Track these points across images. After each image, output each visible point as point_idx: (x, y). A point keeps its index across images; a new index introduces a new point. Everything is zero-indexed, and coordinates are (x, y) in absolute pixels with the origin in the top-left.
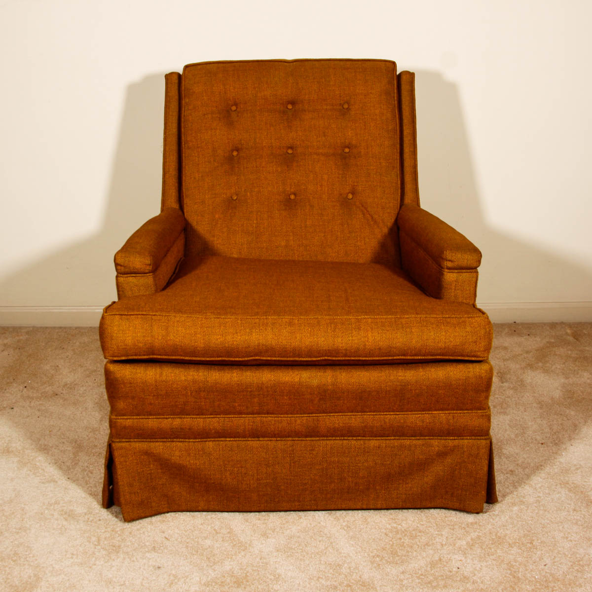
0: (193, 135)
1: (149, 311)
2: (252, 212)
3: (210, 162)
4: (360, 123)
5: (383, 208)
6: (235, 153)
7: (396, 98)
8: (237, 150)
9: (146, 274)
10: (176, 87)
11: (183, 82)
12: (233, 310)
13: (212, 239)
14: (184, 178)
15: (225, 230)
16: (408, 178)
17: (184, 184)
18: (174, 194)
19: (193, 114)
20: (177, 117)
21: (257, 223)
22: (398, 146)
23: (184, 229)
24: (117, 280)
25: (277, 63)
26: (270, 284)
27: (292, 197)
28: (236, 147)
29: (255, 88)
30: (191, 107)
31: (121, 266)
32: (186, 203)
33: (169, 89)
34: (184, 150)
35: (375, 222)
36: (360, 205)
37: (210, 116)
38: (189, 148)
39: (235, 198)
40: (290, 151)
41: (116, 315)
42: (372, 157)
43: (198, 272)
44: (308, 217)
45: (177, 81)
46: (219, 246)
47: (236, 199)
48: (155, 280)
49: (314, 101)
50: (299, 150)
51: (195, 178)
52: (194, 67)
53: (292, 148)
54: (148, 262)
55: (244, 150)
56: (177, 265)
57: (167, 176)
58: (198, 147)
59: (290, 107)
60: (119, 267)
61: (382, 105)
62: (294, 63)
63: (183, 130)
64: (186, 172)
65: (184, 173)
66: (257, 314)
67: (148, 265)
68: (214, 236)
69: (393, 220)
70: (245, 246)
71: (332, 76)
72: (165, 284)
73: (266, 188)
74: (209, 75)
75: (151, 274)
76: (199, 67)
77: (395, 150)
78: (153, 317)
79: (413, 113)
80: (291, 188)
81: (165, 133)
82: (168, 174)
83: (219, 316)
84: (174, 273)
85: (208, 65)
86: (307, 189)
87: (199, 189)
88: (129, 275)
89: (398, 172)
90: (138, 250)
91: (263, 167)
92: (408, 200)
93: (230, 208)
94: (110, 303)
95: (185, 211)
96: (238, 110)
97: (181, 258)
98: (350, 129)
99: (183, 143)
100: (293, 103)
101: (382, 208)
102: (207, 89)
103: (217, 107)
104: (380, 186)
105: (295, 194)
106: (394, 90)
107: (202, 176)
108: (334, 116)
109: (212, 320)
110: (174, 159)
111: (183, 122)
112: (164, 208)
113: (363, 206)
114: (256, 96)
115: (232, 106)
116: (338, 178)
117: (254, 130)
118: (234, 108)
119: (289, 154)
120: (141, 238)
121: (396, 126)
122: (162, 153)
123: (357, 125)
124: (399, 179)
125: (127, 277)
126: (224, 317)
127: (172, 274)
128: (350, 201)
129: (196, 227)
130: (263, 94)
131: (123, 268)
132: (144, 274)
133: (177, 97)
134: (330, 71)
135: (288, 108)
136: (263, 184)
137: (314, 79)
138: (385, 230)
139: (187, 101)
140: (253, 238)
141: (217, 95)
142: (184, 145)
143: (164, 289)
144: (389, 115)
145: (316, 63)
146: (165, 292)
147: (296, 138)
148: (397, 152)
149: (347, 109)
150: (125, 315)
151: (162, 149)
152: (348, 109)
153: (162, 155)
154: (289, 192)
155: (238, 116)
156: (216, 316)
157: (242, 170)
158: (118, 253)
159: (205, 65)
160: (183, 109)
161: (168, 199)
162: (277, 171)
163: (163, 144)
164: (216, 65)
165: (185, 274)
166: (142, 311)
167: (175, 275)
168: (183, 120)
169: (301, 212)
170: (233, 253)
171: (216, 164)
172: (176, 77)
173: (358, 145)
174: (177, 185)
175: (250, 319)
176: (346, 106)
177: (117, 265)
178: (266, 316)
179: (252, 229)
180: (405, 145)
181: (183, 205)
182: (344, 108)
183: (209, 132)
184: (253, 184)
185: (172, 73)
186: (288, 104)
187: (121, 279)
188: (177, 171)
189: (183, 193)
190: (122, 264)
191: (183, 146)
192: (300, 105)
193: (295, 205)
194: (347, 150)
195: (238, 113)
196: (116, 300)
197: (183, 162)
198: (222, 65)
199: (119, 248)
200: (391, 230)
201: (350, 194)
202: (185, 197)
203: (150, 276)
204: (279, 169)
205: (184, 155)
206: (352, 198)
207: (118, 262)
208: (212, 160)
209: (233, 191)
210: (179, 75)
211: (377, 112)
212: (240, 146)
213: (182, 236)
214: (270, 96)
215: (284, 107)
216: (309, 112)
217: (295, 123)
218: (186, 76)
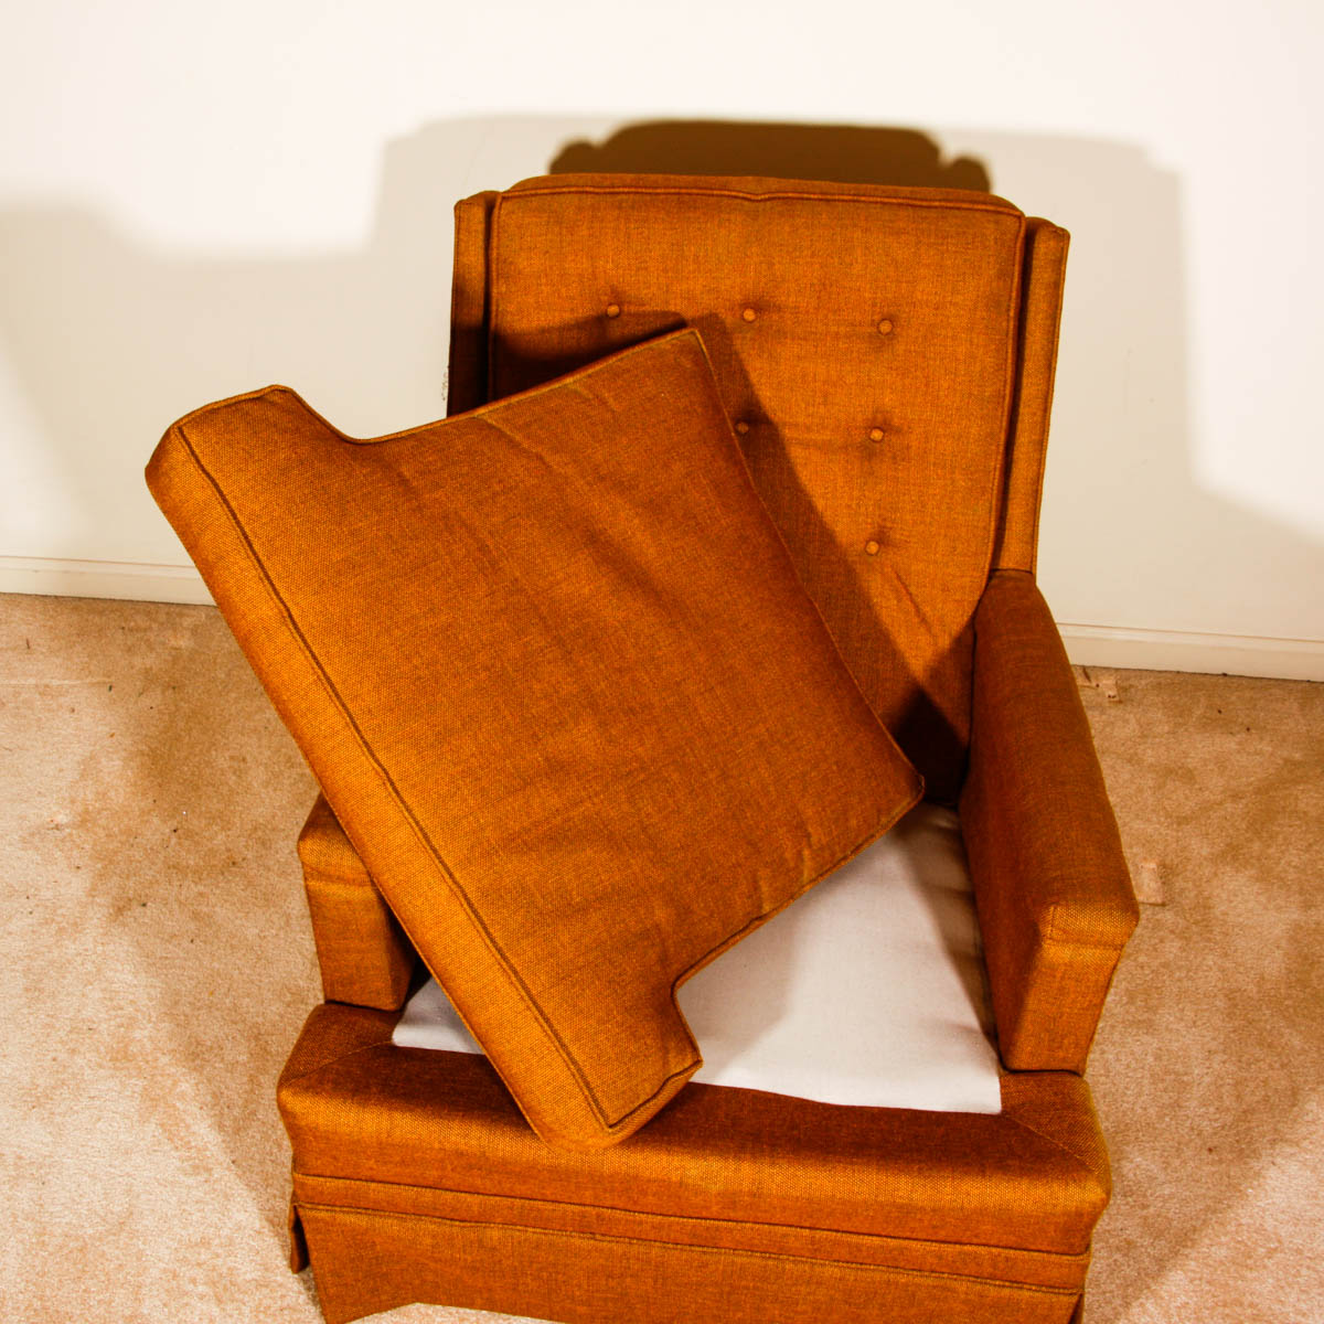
4: (917, 378)
5: (945, 589)
7: (1012, 314)
10: (481, 236)
16: (1016, 511)
22: (1003, 437)
29: (665, 271)
30: (512, 307)
33: (463, 244)
35: (923, 620)
36: (894, 576)
42: (934, 464)
49: (807, 312)
52: (523, 201)
53: (746, 421)
59: (749, 315)
61: (974, 336)
62: (769, 204)
63: (491, 361)
69: (966, 619)
71: (859, 252)
76: (535, 202)
77: (993, 447)
79: (1053, 343)
89: (994, 502)
92: (1009, 561)
96: (623, 316)
98: (889, 390)
100: (758, 308)
101: (943, 590)
102: (551, 268)
103: (572, 310)
104: (945, 536)
106: (1011, 292)
108: (855, 355)
113: (899, 578)
114: (667, 291)
115: (610, 304)
116: (849, 506)
118: (614, 310)
119: (738, 433)
121: (1005, 386)
123: (907, 381)
124: (993, 519)
128: (871, 560)
130: (684, 287)
134: (855, 236)
135: (744, 319)
137: (813, 255)
138: (945, 642)
139: (504, 289)
141: (574, 281)
144: (990, 361)
145: (823, 208)
148: (998, 453)
149: (887, 334)
152: (891, 335)
160: (494, 308)
173: (906, 428)
176: (885, 327)
180: (1020, 426)
182: (880, 332)
186: (746, 308)
192: (775, 317)
194: (877, 435)
200: (958, 641)
201: (872, 543)
206: (876, 554)
211: (962, 350)
214: (702, 293)
215: (734, 315)
216: (793, 339)
217: (758, 365)
218: (502, 224)
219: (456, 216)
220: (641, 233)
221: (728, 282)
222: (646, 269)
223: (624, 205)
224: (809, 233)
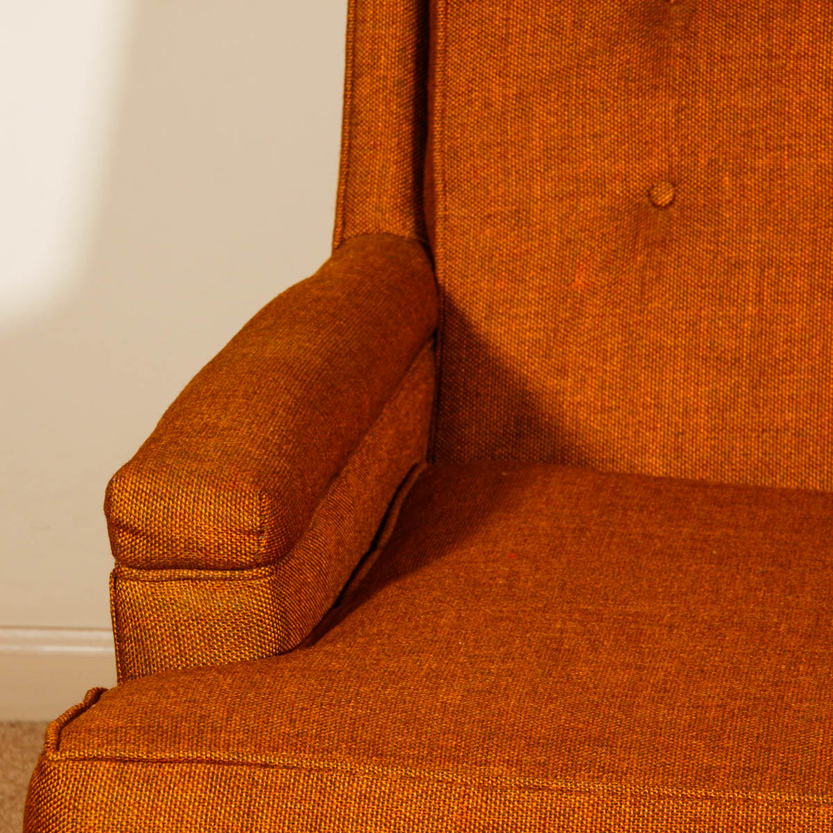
1: (241, 743)
2: (738, 264)
3: (556, 30)
9: (242, 569)
12: (604, 757)
13: (552, 383)
14: (438, 100)
15: (613, 343)
17: (437, 127)
18: (393, 169)
21: (760, 316)
23: (435, 335)
24: (114, 588)
26: (783, 628)
31: (135, 532)
32: (446, 218)
39: (666, 198)
41: (102, 759)
43: (472, 551)
46: (583, 414)
47: (671, 203)
48: (278, 597)
51: (487, 105)
54: (252, 521)
56: (391, 505)
57: (364, 89)
60: (125, 539)
64: (450, 72)
65: (438, 77)
66: (708, 776)
67: (249, 533)
68: (562, 372)
70: (702, 419)
72: (328, 605)
73: (809, 157)
75: (263, 570)
78: (259, 773)
82: (367, 79)
83: (539, 782)
84: (374, 546)
87: (503, 156)
88: (167, 573)
90: (207, 467)
91: (798, 57)
93: (640, 244)
94: (79, 700)
95: (440, 251)
97: (414, 468)
107: (520, 96)
109: (510, 796)
112: (350, 233)
120: (225, 408)
125: (160, 581)
126: (561, 785)
127: (366, 548)
129: (484, 327)
131: (141, 542)
132: (233, 569)
136: (796, 135)
140: (738, 385)
143: (317, 634)
146: (317, 656)
150: (140, 760)
156: (529, 781)
157: (703, 68)
158: (120, 475)
161: (368, 195)
165: (420, 561)
166: (213, 745)
167: (376, 555)
170: (644, 450)
171: (586, 42)
174: (407, 128)
175: (675, 798)
177: (115, 526)
178: (749, 788)
179: (733, 343)
184: (749, 134)
187: (134, 590)
188: (411, 66)
189: (432, 170)
190: (139, 525)
196: (109, 679)
197: (436, 28)
199: (128, 452)
202: (439, 188)
203: (260, 580)
207: (126, 513)
208: (568, 24)
209: (656, 163)
213: (424, 365)
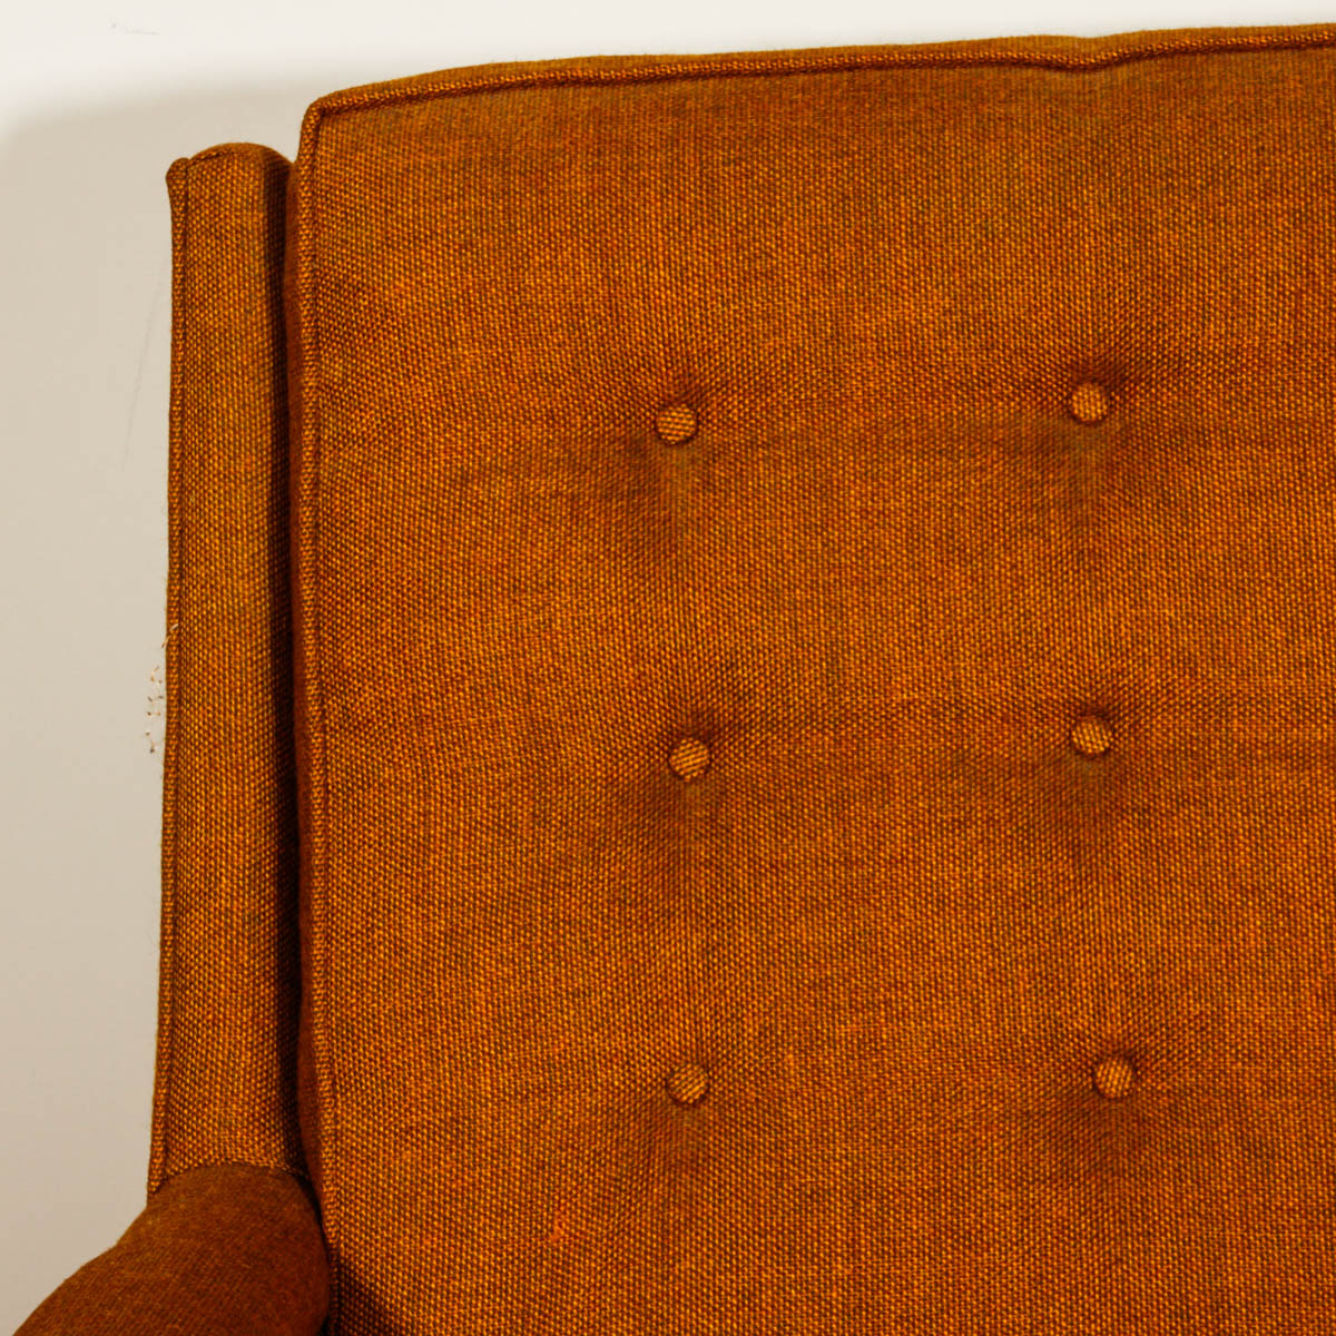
0: (385, 628)
2: (816, 1195)
3: (505, 828)
6: (690, 758)
8: (708, 736)
10: (255, 262)
11: (305, 231)
14: (318, 945)
17: (318, 989)
18: (246, 1058)
19: (379, 472)
20: (264, 487)
21: (856, 1280)
23: (324, 1331)
25: (990, 73)
27: (1115, 1077)
28: (697, 714)
29: (827, 276)
30: (365, 422)
32: (337, 1136)
34: (316, 741)
37: (502, 488)
38: (355, 726)
39: (695, 1090)
40: (1092, 737)
44: (1234, 1234)
45: (256, 219)
47: (703, 1098)
49: (1266, 363)
50: (1161, 731)
51: (399, 950)
52: (384, 117)
53: (1103, 715)
55: (756, 737)
58: (420, 720)
59: (1089, 403)
62: (1123, 73)
63: (306, 590)
64: (335, 899)
65: (317, 909)
73: (919, 1019)
74: (493, 180)
76: (421, 115)
80: (1100, 1012)
81: (178, 606)
82: (199, 915)
85: (485, 99)
86: (1218, 1018)
87: (428, 1032)
91: (892, 862)
93: (657, 1167)
95: (328, 1190)
96: (711, 437)
99: (312, 689)
100: (1112, 378)
102: (482, 288)
103: (551, 415)
105: (1132, 1059)
107: (451, 935)
110: (250, 802)
111: (306, 532)
114: (838, 336)
115: (667, 404)
117: (827, 588)
118: (678, 422)
119: (1080, 753)
122: (160, 749)
130: (886, 317)
133: (260, 340)
135: (1075, 418)
137: (1267, 193)
139: (337, 371)
141: (553, 328)
142: (322, 699)
145: (1287, 63)
147: (1136, 641)
151: (158, 727)
153: (158, 769)
154: (1092, 1047)
155: (707, 484)
157: (743, 882)
159: (463, 102)
160: (308, 434)
161: (206, 1102)
162: (1000, 886)
163: (161, 688)
164: (544, 98)
168: (305, 514)
169: (1178, 1199)
171: (554, 845)
172: (251, 185)
174: (267, 991)
179: (815, 1325)
181: (317, 1151)
183: (502, 608)
184: (822, 984)
185: (218, 157)
186: (1075, 385)
188: (270, 890)
189: (312, 1059)
191: (313, 709)
192: (1169, 396)
193: (1136, 1146)
195: (714, 456)
198: (584, 99)
202: (325, 1086)
204: (1014, 876)
205: (316, 776)
208: (524, 818)
209: (675, 1035)
210: (275, 170)
212: (724, 706)
214: (942, 334)
215: (1043, 407)
216: (1229, 444)
217: (1130, 532)
218: (324, 183)
219: (173, 196)
220: (749, 174)
221: (1016, 294)
222: (769, 275)
223: (690, 104)
224: (1250, 132)
